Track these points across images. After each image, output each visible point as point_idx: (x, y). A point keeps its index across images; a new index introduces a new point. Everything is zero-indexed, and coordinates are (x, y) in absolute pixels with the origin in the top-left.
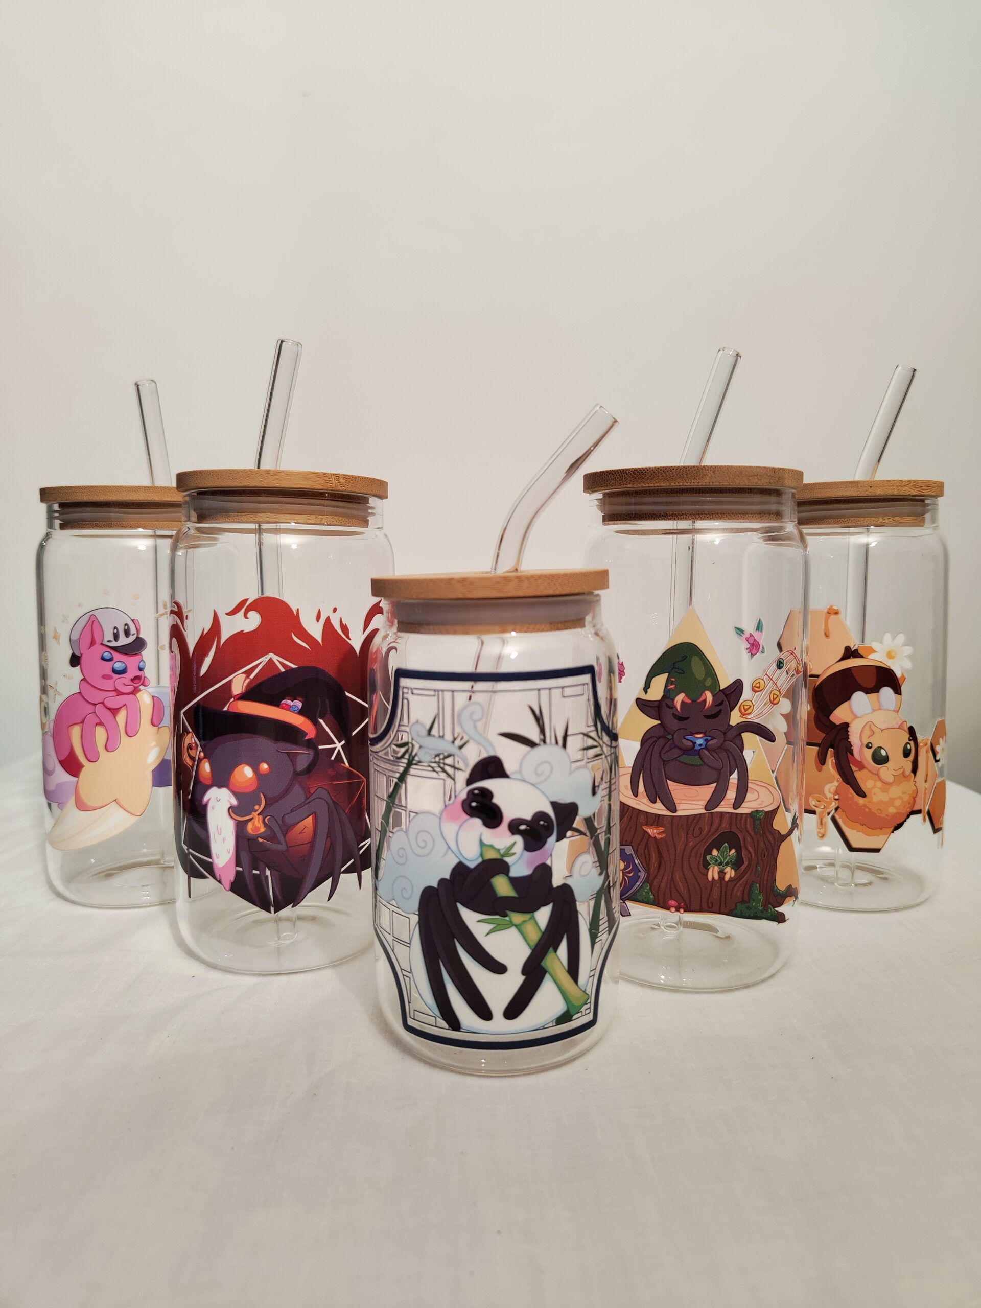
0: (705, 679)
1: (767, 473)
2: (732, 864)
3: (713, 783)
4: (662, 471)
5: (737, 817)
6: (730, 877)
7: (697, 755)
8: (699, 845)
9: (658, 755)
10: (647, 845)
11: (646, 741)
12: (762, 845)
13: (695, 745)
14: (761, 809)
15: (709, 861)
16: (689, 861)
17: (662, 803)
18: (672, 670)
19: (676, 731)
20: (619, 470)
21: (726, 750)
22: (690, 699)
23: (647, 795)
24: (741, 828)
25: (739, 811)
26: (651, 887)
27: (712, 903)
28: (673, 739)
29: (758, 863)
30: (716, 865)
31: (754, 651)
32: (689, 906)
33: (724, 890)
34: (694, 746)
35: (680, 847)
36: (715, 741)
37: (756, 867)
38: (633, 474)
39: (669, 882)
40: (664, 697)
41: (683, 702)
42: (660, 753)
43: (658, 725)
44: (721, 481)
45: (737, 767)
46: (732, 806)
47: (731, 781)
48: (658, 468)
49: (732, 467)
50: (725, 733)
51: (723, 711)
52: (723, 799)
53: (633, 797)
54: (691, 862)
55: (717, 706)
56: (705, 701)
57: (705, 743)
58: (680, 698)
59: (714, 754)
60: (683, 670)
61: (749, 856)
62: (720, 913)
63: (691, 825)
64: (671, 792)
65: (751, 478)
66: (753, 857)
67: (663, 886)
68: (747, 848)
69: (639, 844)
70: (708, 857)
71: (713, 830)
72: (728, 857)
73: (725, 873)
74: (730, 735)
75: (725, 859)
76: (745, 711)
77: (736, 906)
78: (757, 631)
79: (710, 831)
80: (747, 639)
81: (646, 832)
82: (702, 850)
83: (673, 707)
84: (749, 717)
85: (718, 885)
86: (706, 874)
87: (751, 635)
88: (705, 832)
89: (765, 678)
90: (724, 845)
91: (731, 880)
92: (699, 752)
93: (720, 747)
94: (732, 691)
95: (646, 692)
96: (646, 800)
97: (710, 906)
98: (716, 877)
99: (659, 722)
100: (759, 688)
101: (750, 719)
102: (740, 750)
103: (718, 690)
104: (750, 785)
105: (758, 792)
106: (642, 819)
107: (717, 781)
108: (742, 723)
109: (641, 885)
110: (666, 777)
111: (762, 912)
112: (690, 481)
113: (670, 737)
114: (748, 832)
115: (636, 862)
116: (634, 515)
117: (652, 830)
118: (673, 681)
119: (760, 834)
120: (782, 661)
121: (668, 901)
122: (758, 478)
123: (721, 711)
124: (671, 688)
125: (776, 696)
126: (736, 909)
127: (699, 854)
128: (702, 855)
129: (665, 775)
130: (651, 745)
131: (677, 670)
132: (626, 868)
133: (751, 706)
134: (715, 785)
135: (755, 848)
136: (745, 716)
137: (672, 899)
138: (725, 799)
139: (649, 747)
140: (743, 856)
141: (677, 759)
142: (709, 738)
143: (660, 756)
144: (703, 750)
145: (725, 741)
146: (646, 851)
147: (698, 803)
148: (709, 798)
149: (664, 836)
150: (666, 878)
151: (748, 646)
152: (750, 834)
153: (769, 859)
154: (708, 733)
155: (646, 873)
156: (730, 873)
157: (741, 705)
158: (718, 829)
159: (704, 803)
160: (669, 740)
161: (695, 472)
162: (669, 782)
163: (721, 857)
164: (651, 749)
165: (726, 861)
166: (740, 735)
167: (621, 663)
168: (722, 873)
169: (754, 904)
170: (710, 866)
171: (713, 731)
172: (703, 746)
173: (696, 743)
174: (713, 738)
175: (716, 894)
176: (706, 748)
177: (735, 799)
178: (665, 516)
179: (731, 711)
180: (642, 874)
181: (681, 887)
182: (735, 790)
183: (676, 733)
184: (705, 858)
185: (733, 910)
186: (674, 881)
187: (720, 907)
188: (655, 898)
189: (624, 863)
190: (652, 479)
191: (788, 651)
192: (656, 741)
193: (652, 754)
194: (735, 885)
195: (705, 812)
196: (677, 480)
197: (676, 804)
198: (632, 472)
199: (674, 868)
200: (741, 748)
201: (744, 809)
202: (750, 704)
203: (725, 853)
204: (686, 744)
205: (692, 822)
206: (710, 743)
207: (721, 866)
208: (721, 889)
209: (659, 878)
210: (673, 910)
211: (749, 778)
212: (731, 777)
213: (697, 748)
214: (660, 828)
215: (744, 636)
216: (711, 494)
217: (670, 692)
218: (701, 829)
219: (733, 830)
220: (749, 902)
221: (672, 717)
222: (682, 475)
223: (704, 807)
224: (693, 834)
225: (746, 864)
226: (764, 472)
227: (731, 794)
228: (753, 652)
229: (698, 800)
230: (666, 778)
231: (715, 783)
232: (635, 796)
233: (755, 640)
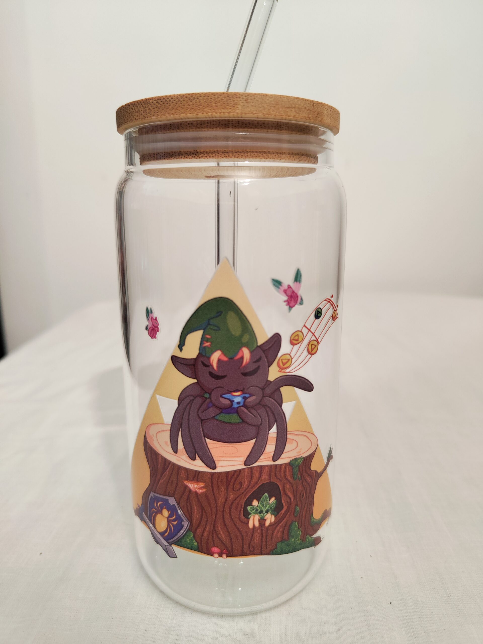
0: (241, 336)
1: (305, 106)
2: (272, 511)
3: (252, 439)
4: (187, 99)
5: (276, 468)
6: (271, 522)
7: (235, 413)
8: (239, 498)
9: (196, 413)
10: (188, 498)
11: (184, 399)
12: (300, 487)
13: (233, 403)
14: (300, 456)
15: (250, 511)
16: (230, 512)
17: (201, 460)
18: (207, 326)
19: (213, 390)
20: (142, 100)
21: (264, 406)
22: (226, 357)
23: (186, 452)
24: (281, 477)
25: (279, 462)
26: (194, 536)
27: (253, 547)
28: (210, 398)
29: (297, 504)
30: (256, 514)
31: (292, 303)
32: (231, 552)
33: (264, 534)
34: (232, 405)
35: (221, 500)
36: (253, 398)
37: (295, 508)
38: (157, 104)
39: (211, 531)
40: (199, 355)
41: (219, 360)
42: (198, 412)
43: (194, 383)
44: (255, 112)
45: (276, 421)
46: (271, 459)
47: (270, 435)
48: (184, 96)
49: (267, 95)
50: (263, 389)
51: (261, 368)
52: (262, 453)
53: (173, 453)
54: (231, 513)
55: (255, 362)
56: (242, 358)
57: (243, 400)
58: (216, 357)
59: (253, 411)
60: (218, 327)
61: (289, 501)
62: (261, 554)
63: (231, 480)
64: (210, 450)
65: (288, 110)
66: (292, 501)
67: (206, 534)
68: (286, 495)
69: (181, 497)
70: (249, 508)
71: (252, 483)
72: (268, 506)
73: (265, 520)
74: (268, 390)
75: (265, 507)
76: (284, 365)
77: (276, 546)
78: (296, 283)
79: (250, 484)
80: (285, 292)
81: (186, 487)
82: (243, 502)
83: (208, 365)
84: (288, 370)
85: (259, 531)
86: (246, 522)
87: (289, 287)
88: (245, 485)
89: (305, 331)
90: (264, 495)
91: (271, 525)
92: (237, 410)
93: (259, 403)
94: (270, 346)
95: (181, 350)
96: (185, 457)
97: (252, 549)
98: (257, 524)
99: (195, 381)
100: (297, 340)
101: (289, 372)
102: (279, 404)
103: (255, 346)
104: (289, 436)
105: (297, 442)
106: (183, 475)
107: (256, 437)
108: (281, 378)
109: (185, 533)
110: (204, 435)
111: (300, 544)
112: (219, 111)
113: (207, 396)
114: (287, 479)
115: (179, 512)
116: (163, 154)
117: (192, 485)
118: (208, 339)
119: (299, 479)
120: (320, 310)
121: (212, 548)
122: (296, 111)
123: (258, 367)
124: (207, 346)
125: (314, 346)
126: (276, 548)
127: (240, 506)
128: (243, 507)
129: (203, 433)
130: (188, 404)
131: (212, 327)
132: (170, 516)
133: (289, 360)
134: (254, 441)
135: (294, 492)
136: (283, 371)
137: (214, 546)
138: (264, 453)
139: (187, 406)
140: (283, 501)
141: (216, 417)
142: (247, 396)
143: (198, 415)
144: (242, 407)
145: (263, 397)
146: (188, 504)
147: (237, 459)
148: (248, 454)
149: (204, 490)
150: (208, 528)
151: (286, 298)
152: (289, 481)
153: (307, 497)
154: (246, 391)
155: (189, 523)
156: (270, 519)
157: (279, 360)
158: (258, 481)
159: (243, 459)
160: (206, 398)
161: (225, 100)
162: (207, 440)
163: (261, 506)
164: (188, 407)
165: (266, 509)
166: (278, 390)
167: (154, 318)
168: (262, 521)
169: (293, 540)
170: (250, 515)
171: (251, 388)
172: (242, 404)
173: (233, 401)
174: (251, 395)
175: (257, 538)
176: (245, 406)
177: (275, 452)
178: (196, 154)
179: (269, 366)
180: (186, 524)
181: (223, 536)
182: (275, 444)
183: (213, 392)
184: (245, 509)
185: (274, 549)
186: (216, 531)
187: (261, 549)
188: (198, 545)
189: (168, 512)
190: (177, 109)
191: (326, 300)
192: (193, 400)
193: (189, 413)
194: (275, 529)
195: (245, 467)
196: (205, 110)
197: (216, 462)
198: (155, 102)
199: (215, 519)
200: (280, 402)
201: (284, 460)
202: (288, 357)
203: (265, 502)
204: (223, 402)
205: (232, 477)
206: (248, 400)
207: (262, 514)
208: (262, 534)
209: (202, 528)
210: (216, 555)
211: (288, 430)
212: (270, 432)
213: (235, 405)
214: (200, 484)
215: (282, 288)
216: (246, 129)
217: (205, 350)
218: (241, 484)
219: (272, 481)
220: (288, 539)
221: (208, 375)
222: (210, 104)
223: (243, 463)
224: (233, 489)
225: (285, 508)
226: (302, 105)
227: (270, 448)
228: (291, 305)
229: (238, 457)
230: (205, 437)
231: (254, 438)
232: (175, 452)
233: (293, 292)
